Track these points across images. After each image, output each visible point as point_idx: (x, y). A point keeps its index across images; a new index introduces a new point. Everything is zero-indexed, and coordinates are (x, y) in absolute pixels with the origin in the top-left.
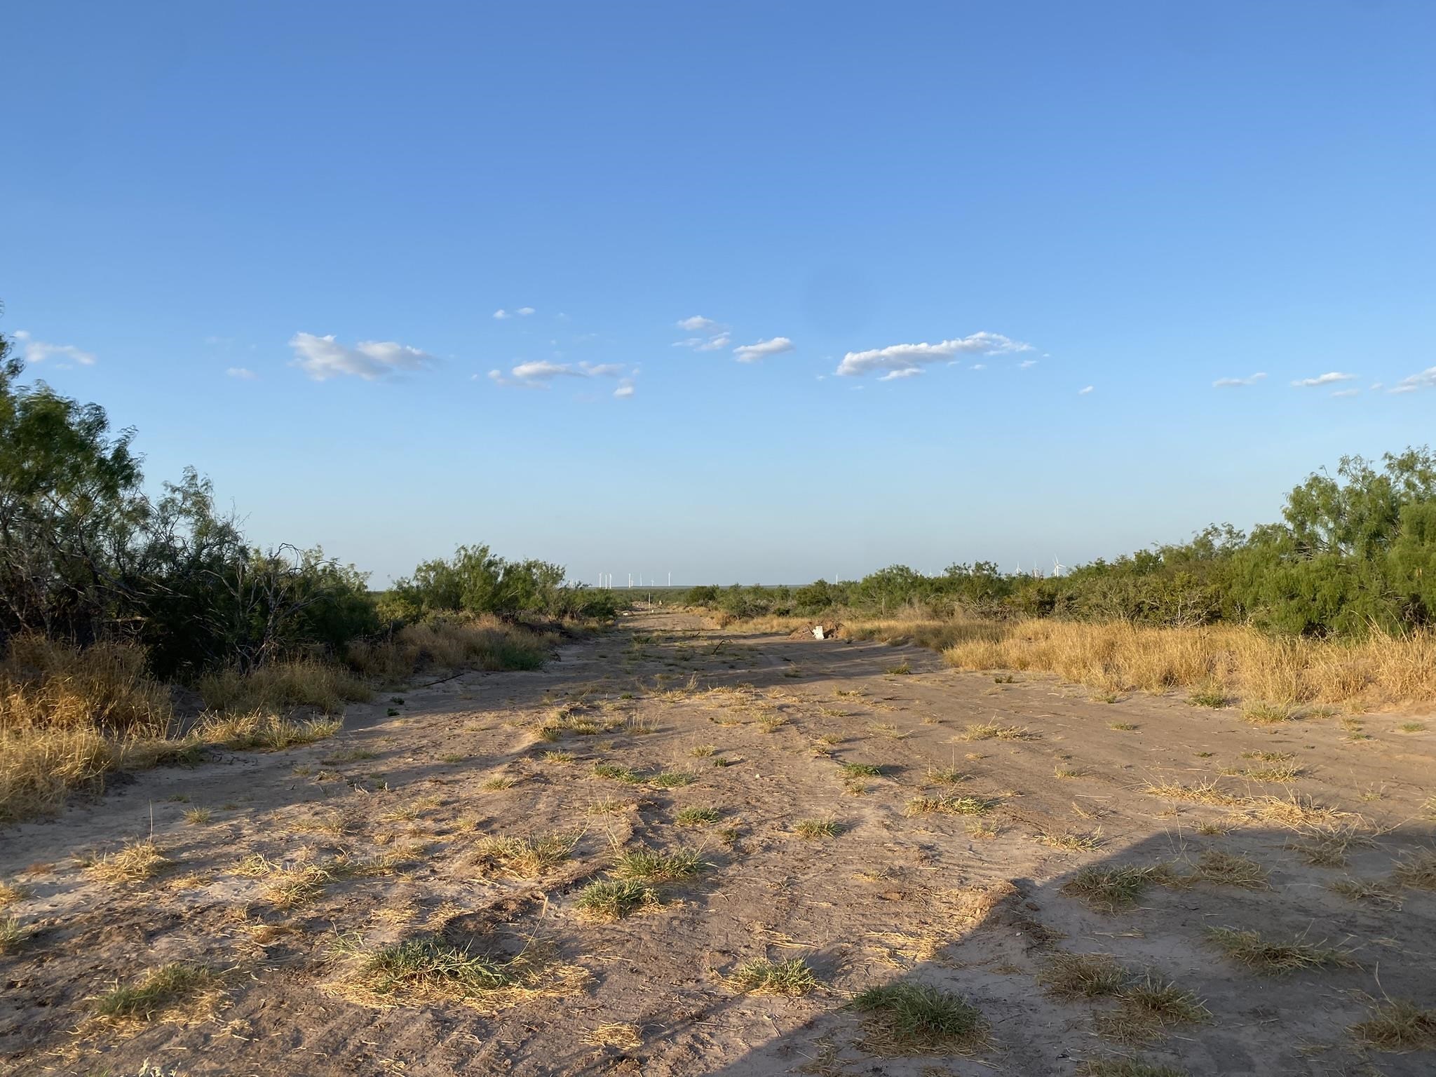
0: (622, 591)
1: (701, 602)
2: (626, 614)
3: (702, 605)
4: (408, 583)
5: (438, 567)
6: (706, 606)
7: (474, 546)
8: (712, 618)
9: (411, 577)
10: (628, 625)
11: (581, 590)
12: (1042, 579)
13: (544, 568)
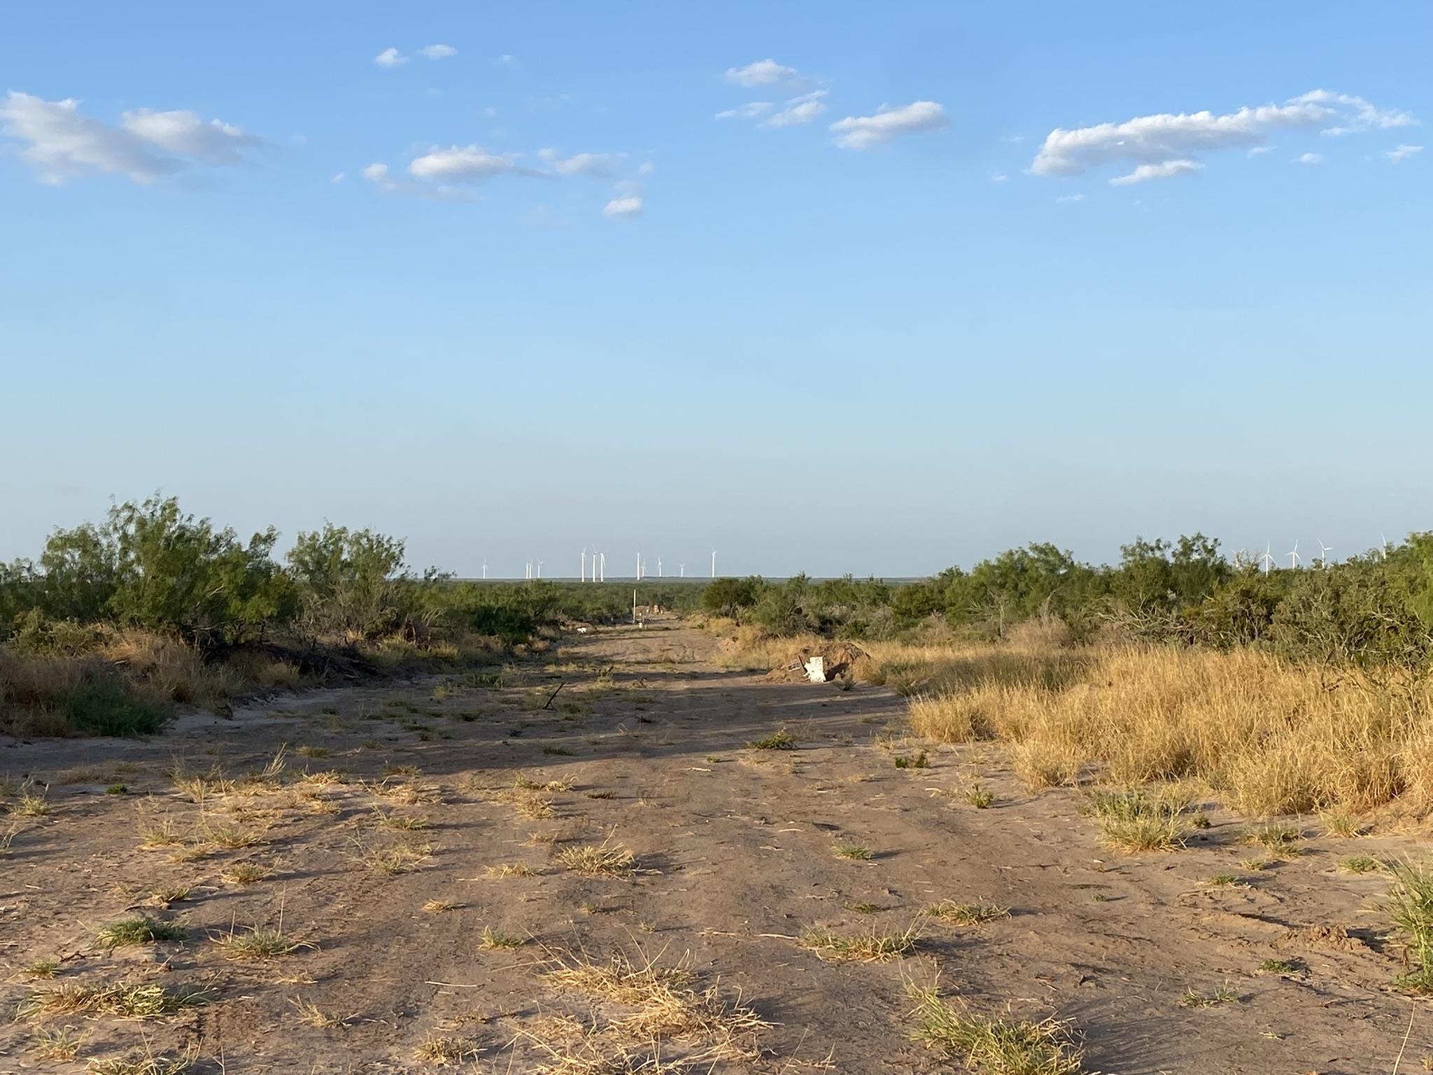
0: (618, 585)
1: (725, 607)
2: (584, 630)
3: (727, 615)
4: (29, 570)
5: (83, 541)
6: (734, 616)
7: (148, 502)
8: (735, 639)
9: (36, 559)
10: (576, 650)
11: (439, 585)
12: (1256, 571)
13: (364, 541)
